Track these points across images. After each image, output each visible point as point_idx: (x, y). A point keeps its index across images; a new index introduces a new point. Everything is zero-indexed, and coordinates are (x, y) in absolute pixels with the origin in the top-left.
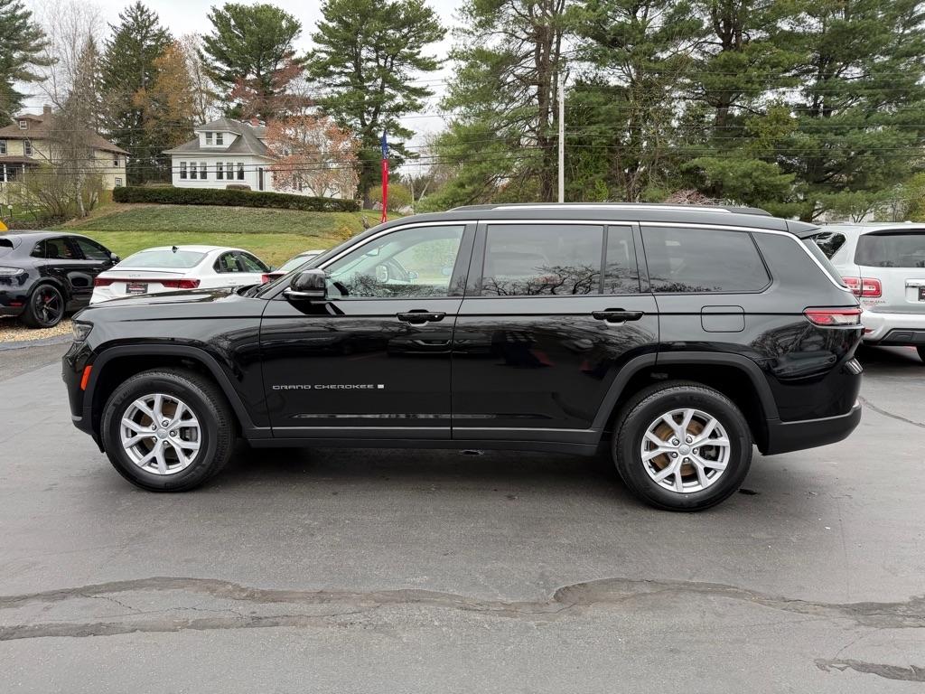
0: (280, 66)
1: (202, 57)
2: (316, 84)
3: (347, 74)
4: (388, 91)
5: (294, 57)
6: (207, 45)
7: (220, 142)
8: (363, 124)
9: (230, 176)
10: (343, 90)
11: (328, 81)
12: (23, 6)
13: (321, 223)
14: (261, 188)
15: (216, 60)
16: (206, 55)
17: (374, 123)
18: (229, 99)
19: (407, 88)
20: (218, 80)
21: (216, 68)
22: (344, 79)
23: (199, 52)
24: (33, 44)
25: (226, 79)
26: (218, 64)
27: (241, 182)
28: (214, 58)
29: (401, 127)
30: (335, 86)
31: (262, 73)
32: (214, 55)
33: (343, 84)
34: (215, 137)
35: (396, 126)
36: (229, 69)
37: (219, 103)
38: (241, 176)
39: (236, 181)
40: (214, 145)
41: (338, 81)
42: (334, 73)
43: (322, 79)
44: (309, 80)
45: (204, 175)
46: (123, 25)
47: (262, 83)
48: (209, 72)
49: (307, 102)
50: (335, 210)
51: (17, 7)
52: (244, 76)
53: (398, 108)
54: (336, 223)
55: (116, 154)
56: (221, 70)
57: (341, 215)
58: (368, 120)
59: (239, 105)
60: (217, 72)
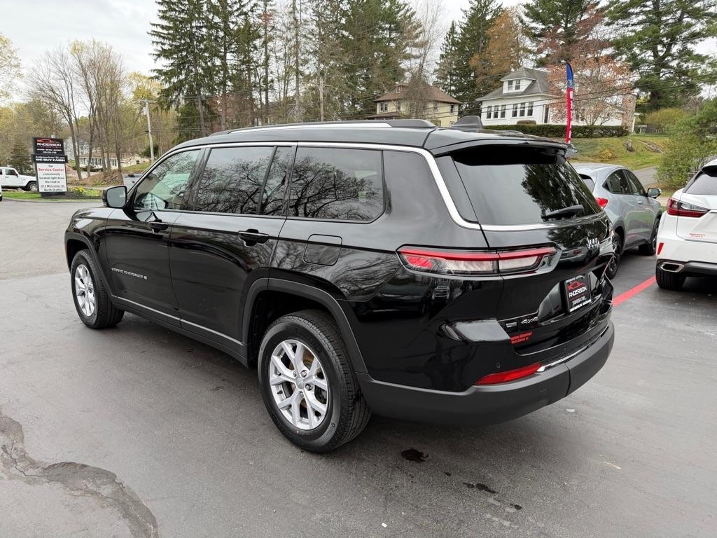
0: (585, 16)
1: (522, 21)
2: (615, 26)
3: (645, 13)
4: (686, 20)
5: (599, 7)
6: (527, 11)
7: (518, 87)
8: (656, 55)
9: (522, 114)
10: (639, 28)
11: (626, 22)
12: (411, 9)
13: (584, 148)
14: (546, 121)
15: (533, 22)
16: (526, 19)
17: (668, 53)
18: (540, 51)
19: (709, 15)
20: (534, 37)
21: (532, 28)
22: (642, 17)
23: (520, 18)
24: (414, 34)
25: (540, 35)
26: (534, 25)
27: (530, 118)
28: (532, 20)
29: (695, 53)
30: (633, 25)
31: (569, 25)
32: (532, 18)
33: (639, 23)
34: (514, 84)
35: (690, 53)
36: (543, 27)
37: (531, 56)
38: (530, 113)
39: (526, 118)
40: (513, 90)
41: (635, 20)
42: (633, 14)
43: (620, 21)
44: (608, 24)
45: (503, 115)
46: (472, 8)
47: (569, 33)
48: (528, 32)
49: (604, 44)
50: (602, 136)
51: (408, 10)
52: (556, 30)
53: (695, 36)
54: (598, 147)
55: (452, 105)
56: (536, 29)
57: (605, 140)
58: (662, 51)
59: (548, 55)
60: (533, 31)
